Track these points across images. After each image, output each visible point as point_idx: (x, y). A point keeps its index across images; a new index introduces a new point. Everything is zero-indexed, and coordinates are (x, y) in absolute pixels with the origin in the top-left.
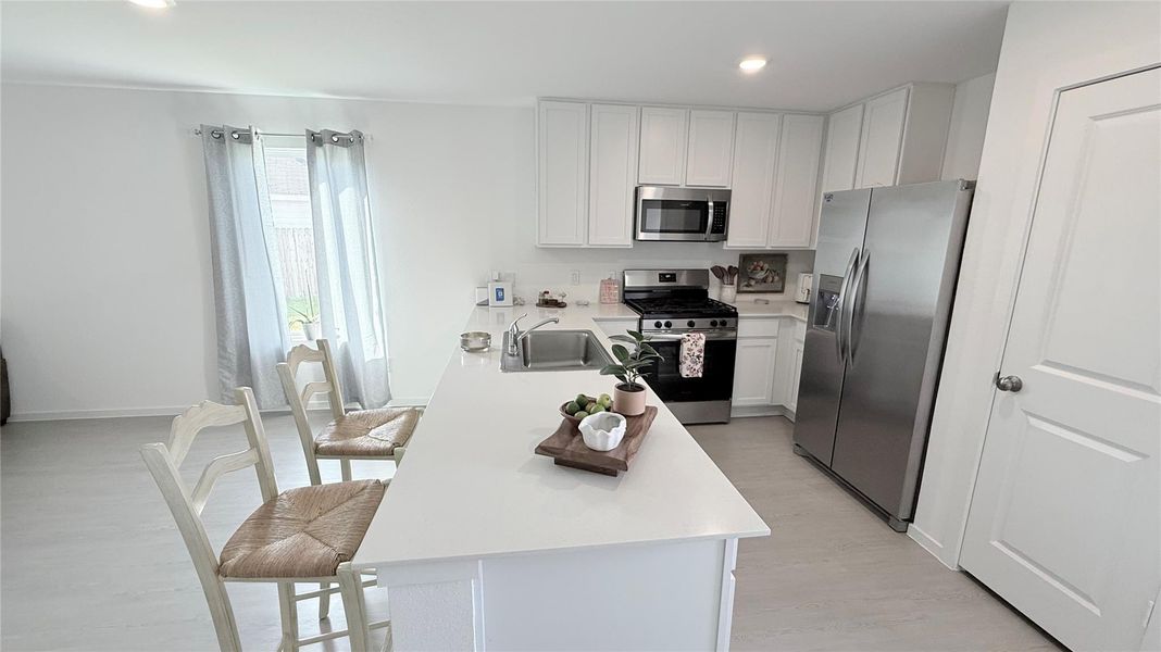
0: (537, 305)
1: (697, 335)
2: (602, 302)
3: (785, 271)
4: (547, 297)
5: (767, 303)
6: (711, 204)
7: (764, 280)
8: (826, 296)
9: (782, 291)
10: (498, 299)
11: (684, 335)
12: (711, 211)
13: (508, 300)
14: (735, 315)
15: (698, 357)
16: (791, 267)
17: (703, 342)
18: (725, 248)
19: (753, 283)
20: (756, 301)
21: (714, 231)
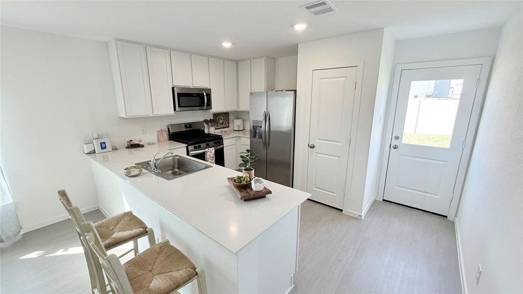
0: (126, 148)
1: (211, 149)
2: (159, 141)
3: (229, 120)
4: (132, 143)
5: (226, 132)
6: (205, 94)
7: (223, 123)
8: (255, 127)
9: (229, 127)
10: (102, 148)
11: (207, 150)
12: (205, 97)
13: (109, 148)
14: (222, 138)
15: (213, 157)
16: (231, 118)
17: (213, 151)
18: (211, 112)
19: (219, 125)
20: (221, 132)
21: (207, 106)
